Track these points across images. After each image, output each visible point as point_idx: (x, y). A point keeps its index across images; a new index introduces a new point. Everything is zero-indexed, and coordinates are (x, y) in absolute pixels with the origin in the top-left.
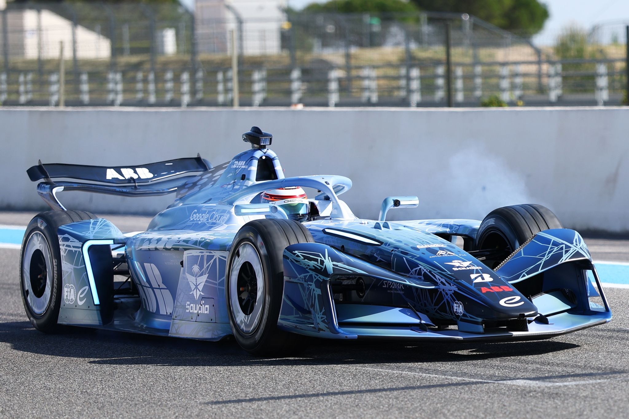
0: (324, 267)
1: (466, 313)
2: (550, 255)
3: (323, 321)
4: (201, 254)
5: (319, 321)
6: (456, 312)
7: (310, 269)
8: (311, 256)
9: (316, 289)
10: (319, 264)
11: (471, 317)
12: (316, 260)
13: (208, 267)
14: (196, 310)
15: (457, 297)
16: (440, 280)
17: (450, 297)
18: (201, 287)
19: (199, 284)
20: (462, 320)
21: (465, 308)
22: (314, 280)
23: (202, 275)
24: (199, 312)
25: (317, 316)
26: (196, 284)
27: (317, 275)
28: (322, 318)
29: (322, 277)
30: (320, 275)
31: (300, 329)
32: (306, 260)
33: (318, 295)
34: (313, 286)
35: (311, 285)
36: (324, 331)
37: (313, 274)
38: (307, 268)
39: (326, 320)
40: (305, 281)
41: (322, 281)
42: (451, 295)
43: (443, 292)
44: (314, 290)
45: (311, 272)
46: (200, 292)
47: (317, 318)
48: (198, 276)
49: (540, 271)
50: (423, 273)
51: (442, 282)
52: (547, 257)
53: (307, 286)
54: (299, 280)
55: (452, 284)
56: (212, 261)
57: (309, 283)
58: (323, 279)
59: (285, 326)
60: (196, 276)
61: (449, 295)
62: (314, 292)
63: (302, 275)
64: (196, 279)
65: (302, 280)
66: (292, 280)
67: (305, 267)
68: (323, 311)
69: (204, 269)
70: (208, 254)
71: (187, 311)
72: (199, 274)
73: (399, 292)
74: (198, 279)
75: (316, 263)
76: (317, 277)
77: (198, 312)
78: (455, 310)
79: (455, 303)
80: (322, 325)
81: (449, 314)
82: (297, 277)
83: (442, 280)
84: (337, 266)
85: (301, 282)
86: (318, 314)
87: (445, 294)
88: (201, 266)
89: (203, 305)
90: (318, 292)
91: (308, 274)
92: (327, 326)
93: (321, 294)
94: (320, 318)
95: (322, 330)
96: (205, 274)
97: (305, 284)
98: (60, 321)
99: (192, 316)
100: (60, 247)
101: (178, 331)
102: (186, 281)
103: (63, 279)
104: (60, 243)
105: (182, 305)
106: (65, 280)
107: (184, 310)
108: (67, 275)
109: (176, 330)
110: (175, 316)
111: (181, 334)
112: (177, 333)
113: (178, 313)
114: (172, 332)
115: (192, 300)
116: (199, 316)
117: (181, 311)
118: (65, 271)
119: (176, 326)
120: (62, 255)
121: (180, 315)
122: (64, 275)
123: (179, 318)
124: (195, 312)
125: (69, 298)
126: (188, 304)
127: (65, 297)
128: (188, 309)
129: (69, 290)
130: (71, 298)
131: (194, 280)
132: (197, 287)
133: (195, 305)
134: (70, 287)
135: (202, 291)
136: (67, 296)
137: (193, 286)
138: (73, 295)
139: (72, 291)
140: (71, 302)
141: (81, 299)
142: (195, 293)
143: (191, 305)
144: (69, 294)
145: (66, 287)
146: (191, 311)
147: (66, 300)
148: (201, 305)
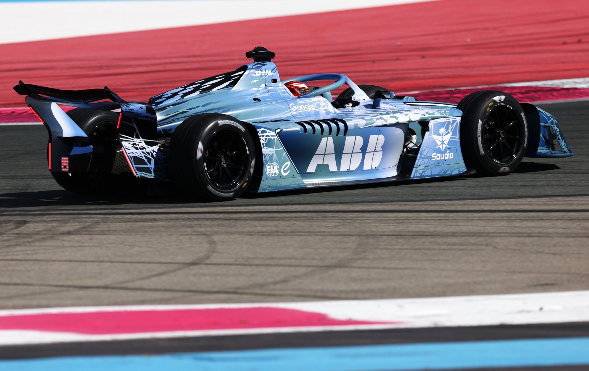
3: (566, 147)
5: (564, 147)
13: (452, 129)
14: (442, 157)
18: (446, 142)
19: (445, 140)
23: (447, 134)
24: (446, 159)
25: (562, 144)
26: (443, 140)
33: (559, 132)
40: (552, 124)
46: (446, 145)
48: (444, 135)
59: (544, 153)
64: (443, 137)
66: (545, 125)
69: (449, 130)
70: (453, 119)
71: (434, 159)
72: (445, 134)
74: (444, 137)
77: (444, 158)
88: (447, 128)
90: (558, 130)
96: (450, 133)
97: (552, 126)
98: (261, 190)
99: (438, 163)
100: (260, 138)
101: (423, 174)
102: (432, 140)
103: (264, 160)
104: (259, 135)
105: (427, 157)
106: (266, 161)
107: (430, 159)
108: (268, 157)
109: (420, 174)
110: (418, 165)
111: (428, 176)
112: (421, 176)
113: (423, 162)
114: (415, 176)
115: (439, 151)
116: (445, 161)
117: (426, 160)
118: (266, 154)
119: (421, 172)
120: (263, 144)
121: (425, 163)
122: (265, 157)
123: (424, 165)
124: (442, 159)
125: (272, 172)
126: (434, 155)
127: (268, 173)
128: (434, 158)
129: (272, 167)
130: (274, 172)
131: (440, 138)
132: (443, 142)
133: (441, 154)
134: (272, 165)
135: (448, 145)
136: (269, 171)
137: (439, 143)
138: (276, 170)
139: (275, 167)
140: (274, 175)
141: (285, 172)
142: (441, 147)
143: (438, 155)
144: (272, 169)
145: (268, 165)
146: (438, 159)
147: (268, 174)
148: (447, 154)
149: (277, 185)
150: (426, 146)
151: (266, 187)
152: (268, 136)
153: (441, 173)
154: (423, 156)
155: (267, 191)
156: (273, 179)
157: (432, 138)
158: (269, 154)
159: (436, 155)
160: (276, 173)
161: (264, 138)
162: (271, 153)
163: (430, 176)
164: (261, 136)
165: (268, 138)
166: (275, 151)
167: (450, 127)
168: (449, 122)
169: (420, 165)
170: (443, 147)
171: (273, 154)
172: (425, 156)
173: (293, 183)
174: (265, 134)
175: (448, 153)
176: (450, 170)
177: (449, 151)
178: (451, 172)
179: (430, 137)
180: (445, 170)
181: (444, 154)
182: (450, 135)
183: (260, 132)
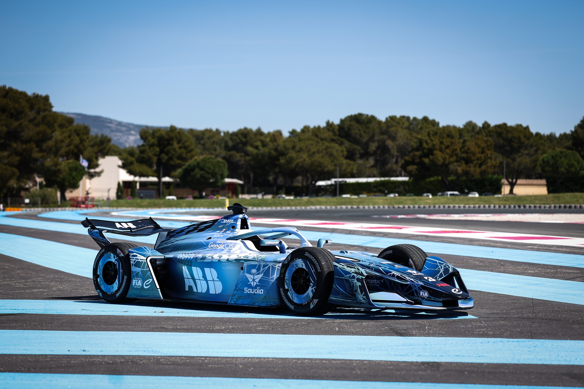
0: (360, 271)
1: (430, 296)
2: (443, 268)
3: (364, 299)
4: (258, 264)
5: (361, 299)
6: (422, 296)
7: (352, 272)
8: (350, 266)
9: (357, 282)
10: (357, 270)
11: (434, 299)
12: (355, 268)
13: (263, 271)
14: (253, 291)
15: (423, 288)
16: (409, 280)
17: (417, 288)
18: (257, 280)
20: (426, 300)
21: (430, 294)
22: (356, 278)
23: (259, 274)
24: (256, 293)
25: (359, 296)
26: (254, 279)
27: (358, 276)
28: (363, 297)
29: (361, 277)
30: (359, 276)
31: (347, 303)
32: (349, 268)
33: (359, 286)
34: (355, 281)
35: (354, 280)
36: (365, 304)
37: (355, 275)
38: (350, 272)
39: (365, 299)
40: (350, 278)
41: (361, 278)
42: (418, 287)
43: (412, 286)
44: (356, 283)
45: (353, 274)
46: (257, 282)
47: (360, 298)
49: (444, 276)
50: (396, 276)
51: (411, 281)
52: (442, 270)
53: (351, 281)
54: (346, 278)
55: (419, 282)
56: (267, 267)
57: (353, 279)
58: (362, 278)
60: (253, 275)
61: (417, 287)
62: (356, 284)
63: (348, 275)
64: (254, 276)
65: (348, 278)
66: (340, 277)
67: (349, 271)
68: (363, 294)
69: (260, 271)
72: (256, 274)
73: (376, 285)
75: (355, 269)
76: (358, 277)
77: (254, 293)
78: (421, 295)
79: (422, 291)
80: (363, 301)
81: (416, 297)
82: (344, 276)
83: (411, 279)
84: (366, 271)
85: (347, 278)
86: (360, 295)
87: (413, 287)
88: (258, 269)
89: (259, 290)
90: (359, 284)
91: (352, 275)
92: (367, 301)
93: (361, 285)
94: (361, 297)
95: (363, 303)
96: (261, 274)
97: (350, 280)
98: (128, 296)
99: (249, 295)
100: (131, 259)
101: (236, 302)
102: (245, 277)
103: (132, 275)
104: (130, 257)
105: (241, 289)
106: (133, 276)
107: (242, 292)
108: (135, 273)
109: (234, 302)
110: (234, 294)
111: (240, 304)
112: (235, 303)
113: (237, 293)
114: (231, 303)
115: (250, 286)
116: (255, 295)
117: (239, 292)
118: (134, 271)
119: (235, 300)
120: (132, 264)
121: (239, 294)
122: (133, 274)
123: (238, 296)
124: (252, 293)
125: (137, 285)
126: (246, 289)
127: (134, 284)
128: (246, 291)
129: (137, 281)
130: (138, 285)
131: (252, 276)
132: (254, 280)
133: (252, 289)
134: (137, 279)
135: (258, 282)
136: (135, 284)
137: (250, 280)
138: (140, 283)
139: (140, 281)
140: (138, 287)
141: (146, 286)
142: (252, 283)
143: (249, 289)
144: (137, 283)
145: (134, 279)
146: (248, 292)
147: (134, 286)
148: (257, 289)
149: (139, 294)
150: (240, 281)
151: (132, 294)
152: (138, 259)
153: (250, 304)
154: (237, 288)
155: (132, 297)
156: (137, 289)
157: (245, 276)
158: (136, 272)
159: (247, 289)
160: (139, 285)
161: (133, 260)
162: (138, 271)
163: (242, 304)
164: (131, 258)
165: (137, 260)
166: (141, 270)
167: (262, 269)
168: (260, 265)
169: (235, 295)
170: (254, 284)
171: (139, 272)
172: (239, 288)
173: (151, 295)
174: (135, 258)
175: (259, 289)
176: (258, 302)
177: (259, 288)
178: (259, 305)
179: (243, 274)
180: (254, 302)
181: (254, 289)
182: (261, 276)
183: (131, 256)
